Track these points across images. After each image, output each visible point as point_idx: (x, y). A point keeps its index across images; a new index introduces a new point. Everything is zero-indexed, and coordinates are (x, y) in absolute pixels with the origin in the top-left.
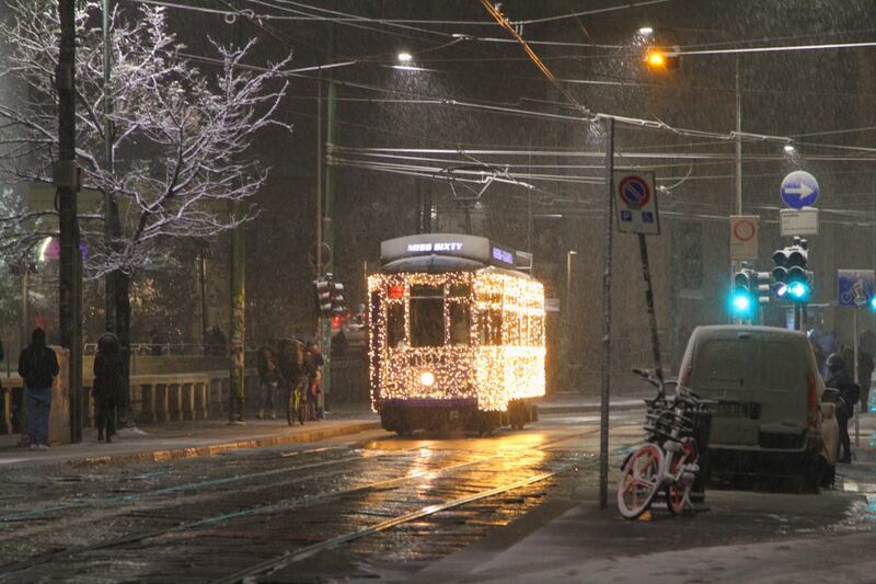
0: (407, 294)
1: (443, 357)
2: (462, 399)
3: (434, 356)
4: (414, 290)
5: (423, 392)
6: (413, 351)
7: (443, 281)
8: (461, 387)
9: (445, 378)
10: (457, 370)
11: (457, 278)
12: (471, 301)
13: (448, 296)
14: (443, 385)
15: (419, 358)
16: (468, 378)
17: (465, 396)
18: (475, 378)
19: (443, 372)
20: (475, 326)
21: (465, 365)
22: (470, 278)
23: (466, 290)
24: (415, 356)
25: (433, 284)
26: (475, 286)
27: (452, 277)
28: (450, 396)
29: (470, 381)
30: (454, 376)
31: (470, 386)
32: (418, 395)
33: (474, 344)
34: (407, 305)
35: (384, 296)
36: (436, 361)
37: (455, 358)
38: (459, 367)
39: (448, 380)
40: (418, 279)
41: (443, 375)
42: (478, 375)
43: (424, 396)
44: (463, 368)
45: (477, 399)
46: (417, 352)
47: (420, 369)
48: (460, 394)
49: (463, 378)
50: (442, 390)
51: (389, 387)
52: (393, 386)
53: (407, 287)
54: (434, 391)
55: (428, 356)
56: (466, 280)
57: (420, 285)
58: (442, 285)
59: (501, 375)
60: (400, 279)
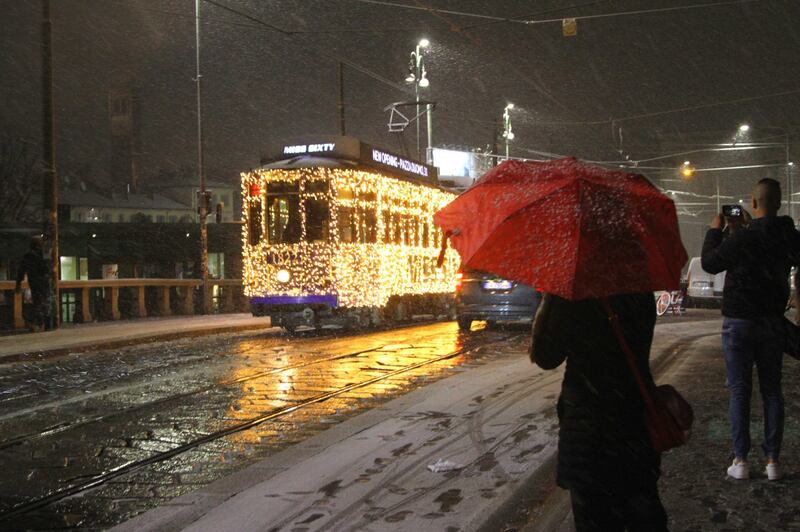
0: (263, 191)
1: (299, 254)
2: (319, 297)
3: (291, 253)
4: (270, 187)
5: (280, 289)
6: (269, 249)
7: (298, 177)
8: (318, 284)
9: (302, 275)
10: (314, 267)
11: (312, 173)
12: (329, 198)
13: (303, 193)
14: (299, 283)
15: (276, 256)
16: (326, 274)
17: (323, 293)
18: (334, 274)
19: (299, 269)
20: (335, 223)
21: (323, 261)
22: (326, 174)
23: (323, 186)
24: (272, 253)
25: (288, 180)
26: (333, 183)
27: (307, 173)
28: (306, 294)
29: (328, 278)
30: (310, 273)
31: (328, 283)
32: (275, 293)
33: (333, 240)
34: (263, 203)
35: (247, 195)
36: (292, 257)
37: (313, 255)
38: (316, 263)
39: (304, 277)
40: (274, 176)
41: (299, 272)
42: (337, 271)
43: (281, 293)
44: (321, 265)
45: (337, 295)
46: (272, 249)
47: (276, 267)
48: (317, 291)
49: (320, 276)
50: (299, 287)
51: (251, 284)
52: (254, 283)
53: (263, 184)
54: (291, 288)
55: (284, 253)
56: (323, 177)
57: (275, 182)
58: (297, 182)
59: (373, 272)
60: (258, 177)
